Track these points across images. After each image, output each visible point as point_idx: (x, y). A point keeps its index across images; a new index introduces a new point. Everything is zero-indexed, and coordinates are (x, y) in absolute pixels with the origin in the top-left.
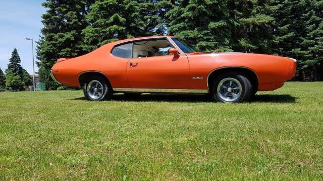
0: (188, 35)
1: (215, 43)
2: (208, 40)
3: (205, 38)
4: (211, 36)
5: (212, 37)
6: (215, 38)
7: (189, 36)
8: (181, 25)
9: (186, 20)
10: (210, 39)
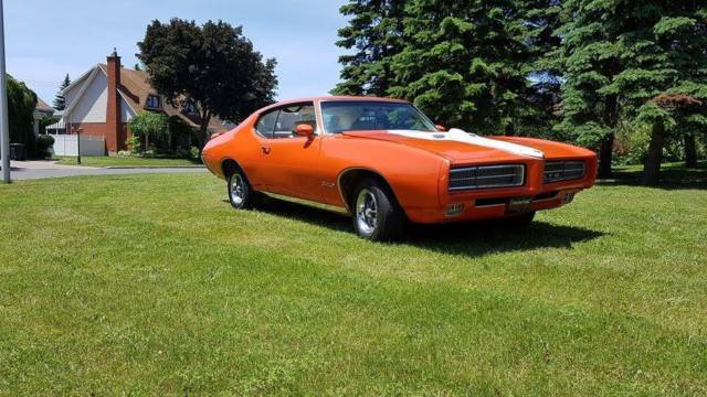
0: (598, 55)
1: (668, 71)
2: (647, 65)
3: (640, 59)
4: (660, 53)
5: (663, 57)
6: (671, 58)
7: (601, 58)
8: (589, 29)
9: (604, 16)
10: (658, 62)
